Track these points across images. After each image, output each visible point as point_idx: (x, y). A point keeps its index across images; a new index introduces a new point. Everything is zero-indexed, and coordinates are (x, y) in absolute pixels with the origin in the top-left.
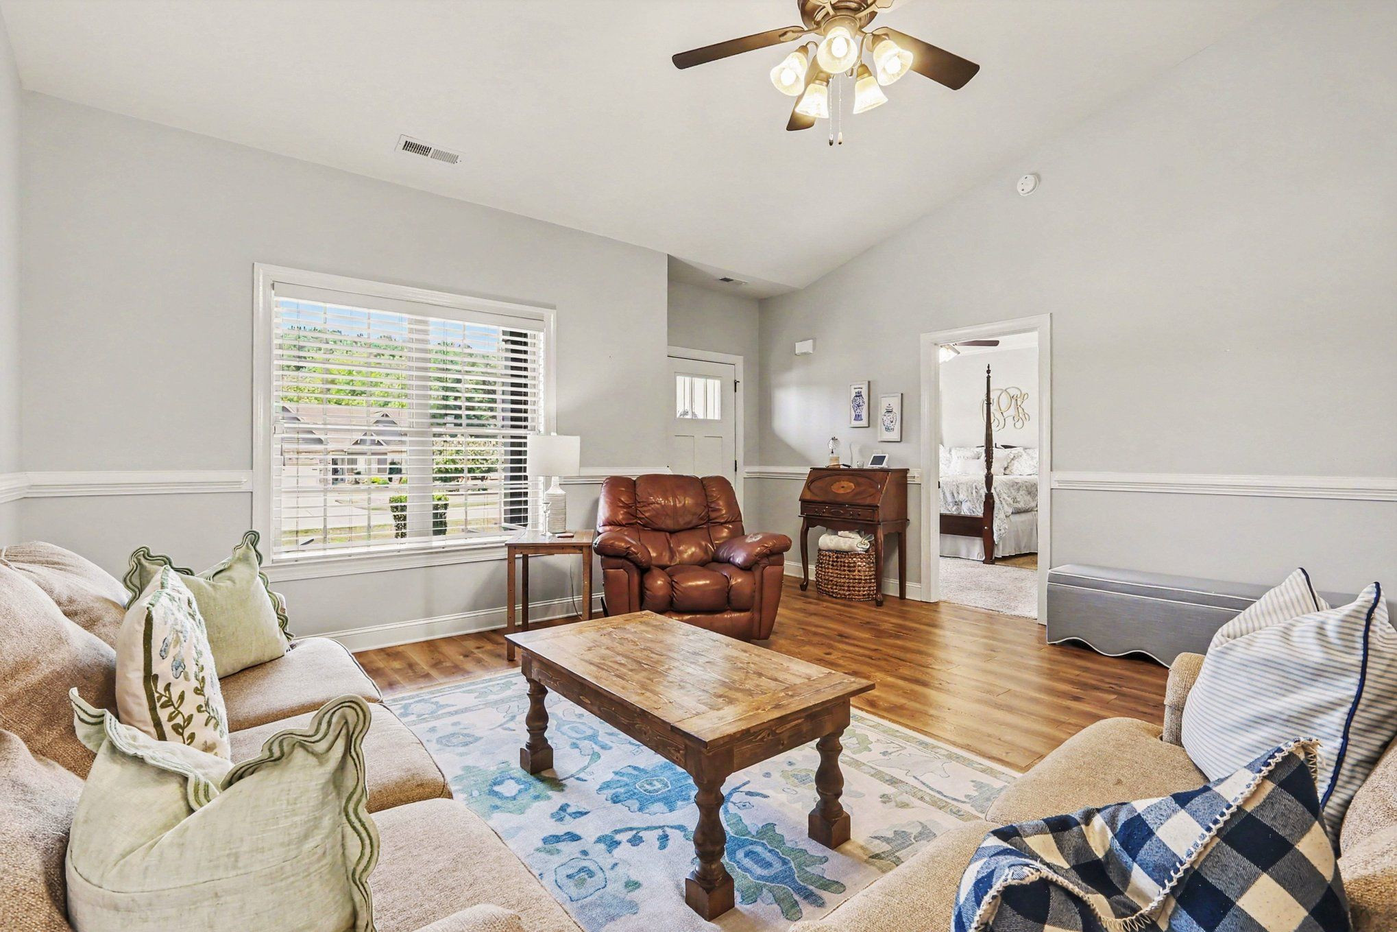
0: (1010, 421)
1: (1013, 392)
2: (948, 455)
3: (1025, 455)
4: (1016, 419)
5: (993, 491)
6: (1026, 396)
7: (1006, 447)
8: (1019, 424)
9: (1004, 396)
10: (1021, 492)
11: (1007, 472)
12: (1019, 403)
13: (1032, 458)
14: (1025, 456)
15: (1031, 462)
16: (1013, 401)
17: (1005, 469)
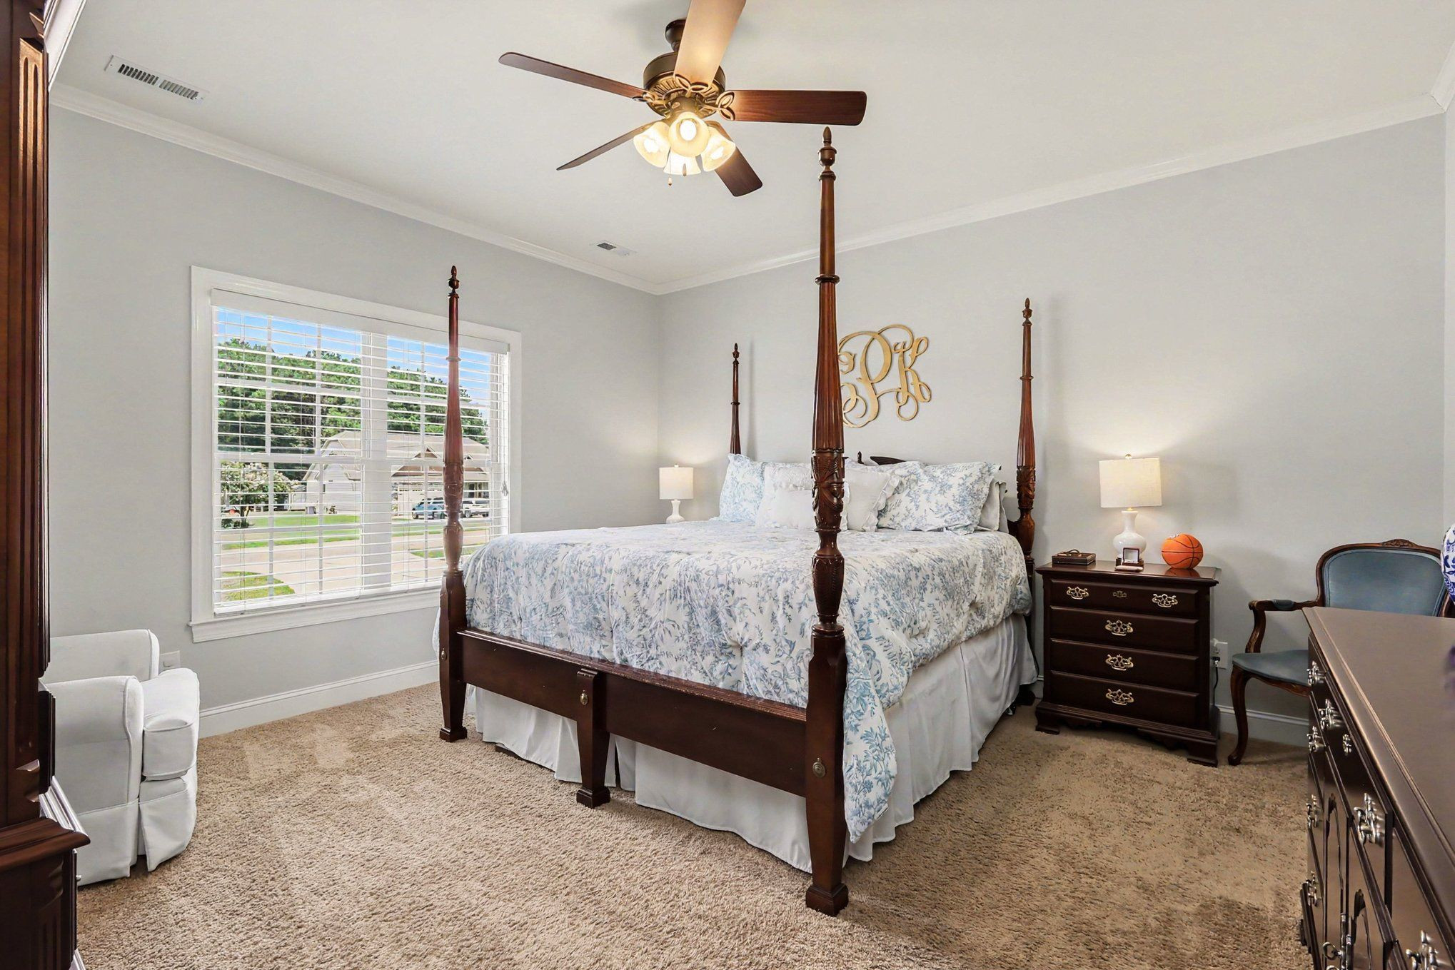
0: (889, 403)
1: (895, 337)
2: (758, 480)
3: (924, 478)
4: (902, 398)
5: (844, 618)
6: (924, 344)
7: (881, 461)
8: (909, 410)
9: (877, 348)
10: (929, 597)
11: (885, 522)
12: (908, 363)
13: (944, 488)
14: (926, 484)
15: (940, 498)
16: (896, 357)
17: (881, 514)
